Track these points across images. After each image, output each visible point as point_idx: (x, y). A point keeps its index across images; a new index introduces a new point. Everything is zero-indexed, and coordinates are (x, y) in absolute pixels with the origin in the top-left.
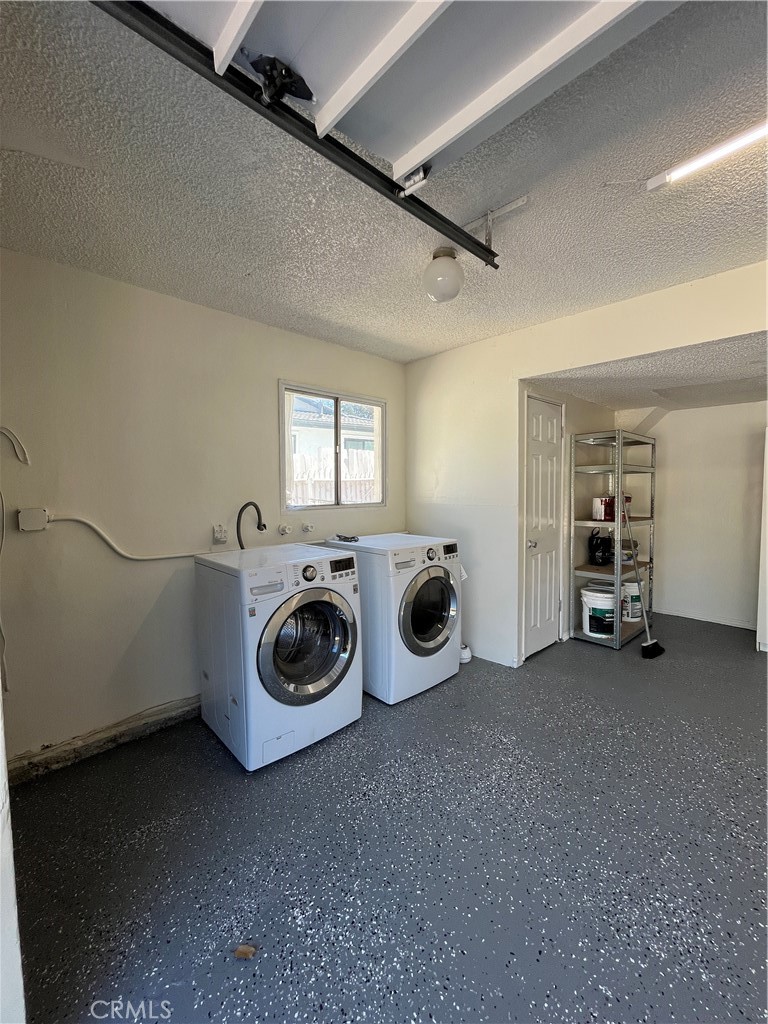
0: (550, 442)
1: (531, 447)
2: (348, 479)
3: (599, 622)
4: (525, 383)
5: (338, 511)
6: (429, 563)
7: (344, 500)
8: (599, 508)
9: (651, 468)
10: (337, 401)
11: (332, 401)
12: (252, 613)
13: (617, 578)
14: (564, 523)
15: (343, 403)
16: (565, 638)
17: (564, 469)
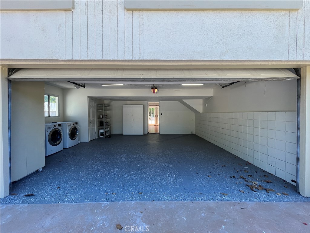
0: (93, 106)
1: (90, 107)
2: (52, 111)
3: (102, 134)
4: (88, 97)
5: (49, 118)
6: (73, 125)
7: (51, 115)
8: (101, 116)
9: (110, 110)
10: (49, 96)
11: (48, 96)
12: (47, 131)
13: (104, 127)
14: (96, 119)
15: (50, 96)
16: (97, 138)
17: (95, 110)
